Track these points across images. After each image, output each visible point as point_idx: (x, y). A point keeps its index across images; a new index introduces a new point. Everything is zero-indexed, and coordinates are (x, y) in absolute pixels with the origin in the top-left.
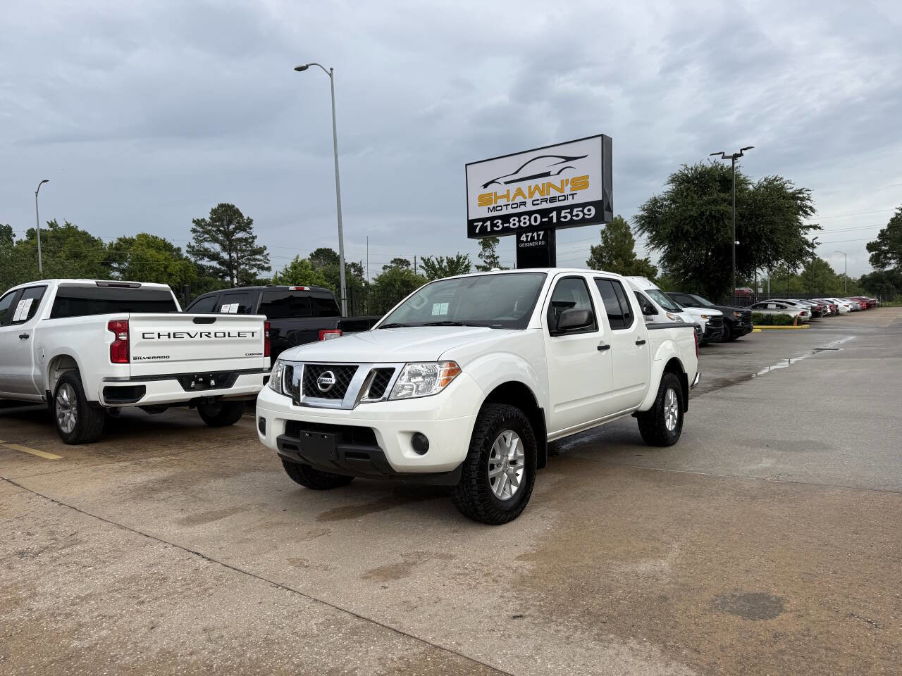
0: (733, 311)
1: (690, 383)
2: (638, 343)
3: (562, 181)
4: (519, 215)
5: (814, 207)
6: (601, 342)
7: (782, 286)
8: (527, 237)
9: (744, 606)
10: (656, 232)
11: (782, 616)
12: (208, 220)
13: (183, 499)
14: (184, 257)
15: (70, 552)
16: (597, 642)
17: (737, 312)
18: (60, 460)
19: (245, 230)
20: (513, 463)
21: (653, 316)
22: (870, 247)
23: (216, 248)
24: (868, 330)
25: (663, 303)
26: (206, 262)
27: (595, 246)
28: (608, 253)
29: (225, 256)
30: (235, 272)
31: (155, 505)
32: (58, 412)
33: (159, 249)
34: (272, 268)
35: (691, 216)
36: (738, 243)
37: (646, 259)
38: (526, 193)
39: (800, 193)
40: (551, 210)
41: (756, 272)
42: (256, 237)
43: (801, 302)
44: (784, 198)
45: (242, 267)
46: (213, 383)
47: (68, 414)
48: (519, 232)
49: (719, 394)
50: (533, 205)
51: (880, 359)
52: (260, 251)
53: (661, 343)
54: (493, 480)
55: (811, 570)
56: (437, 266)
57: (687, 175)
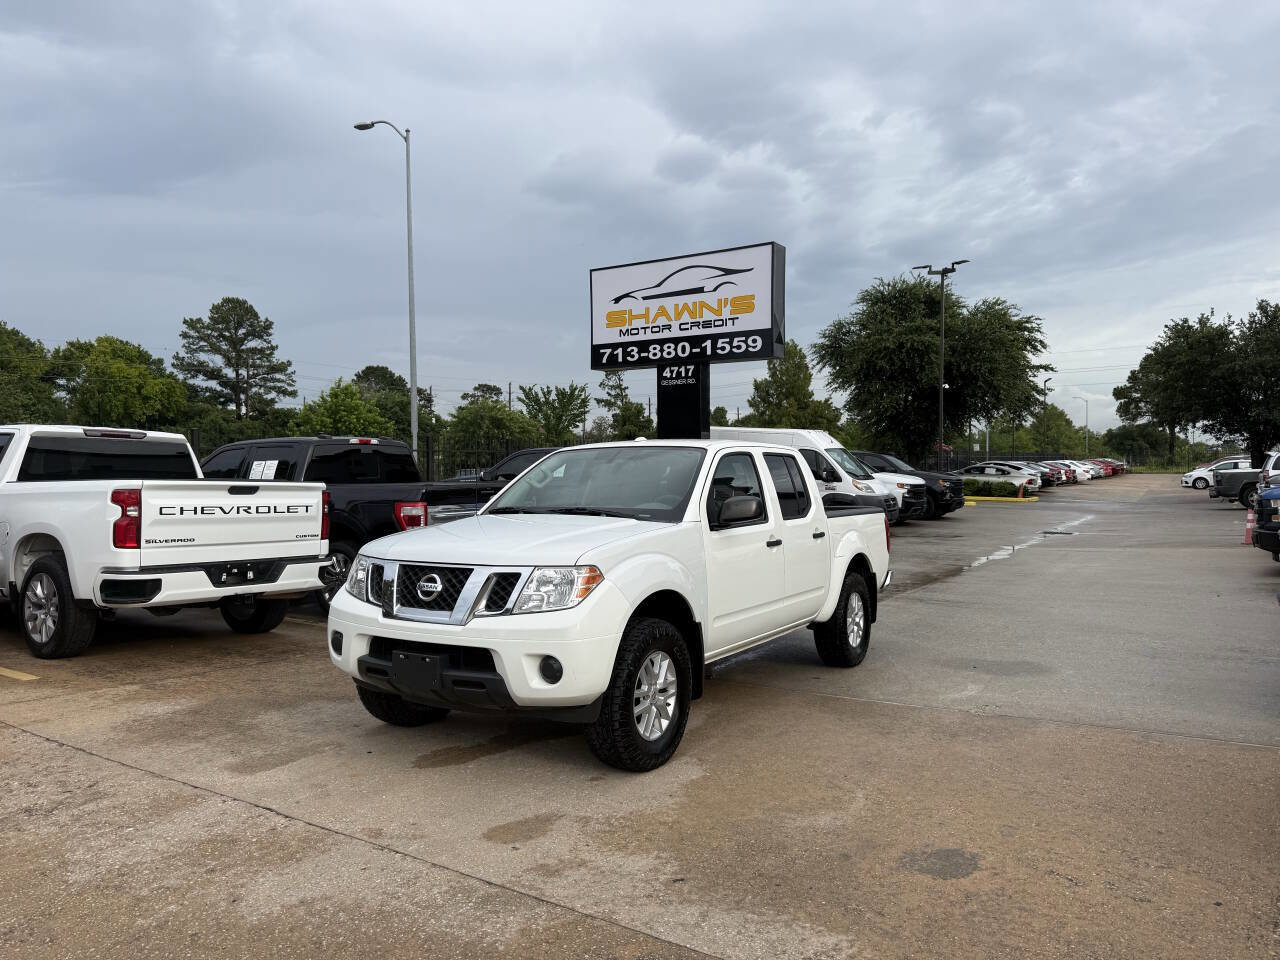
0: (939, 478)
1: (879, 585)
2: (816, 536)
3: (720, 301)
4: (662, 342)
5: (1046, 341)
6: (772, 536)
7: (1006, 441)
8: (672, 372)
9: (935, 864)
10: (841, 367)
11: (977, 874)
12: (206, 320)
13: (229, 736)
14: (168, 372)
15: (96, 809)
16: (770, 907)
17: (945, 480)
18: (38, 682)
19: (260, 337)
20: (663, 691)
21: (835, 484)
22: (1118, 393)
23: (217, 361)
24: (1110, 508)
25: (848, 466)
26: (200, 381)
27: (759, 380)
28: (776, 390)
29: (230, 373)
30: (243, 397)
31: (193, 746)
32: (27, 612)
33: (130, 360)
34: (299, 393)
35: (886, 348)
36: (947, 386)
37: (827, 401)
38: (672, 314)
39: (1027, 322)
40: (705, 338)
41: (970, 425)
42: (277, 347)
43: (1028, 466)
44: (1007, 327)
45: (254, 390)
46: (250, 575)
47: (43, 616)
48: (661, 364)
49: (917, 595)
50: (681, 329)
51: (1121, 550)
52: (282, 368)
53: (844, 534)
54: (639, 719)
55: (1012, 822)
56: (543, 399)
57: (882, 293)
